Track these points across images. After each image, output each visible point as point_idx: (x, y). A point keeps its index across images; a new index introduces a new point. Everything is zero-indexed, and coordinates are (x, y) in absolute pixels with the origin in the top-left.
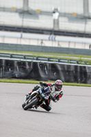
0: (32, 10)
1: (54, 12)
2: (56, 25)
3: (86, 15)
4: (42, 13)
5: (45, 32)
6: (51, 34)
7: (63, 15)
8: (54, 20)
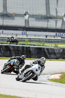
0: (9, 14)
1: (25, 15)
2: (27, 24)
3: (48, 16)
4: (17, 15)
5: (19, 29)
6: (23, 30)
7: (31, 16)
8: (25, 20)
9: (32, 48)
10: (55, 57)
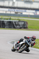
9: (6, 21)
10: (19, 27)
